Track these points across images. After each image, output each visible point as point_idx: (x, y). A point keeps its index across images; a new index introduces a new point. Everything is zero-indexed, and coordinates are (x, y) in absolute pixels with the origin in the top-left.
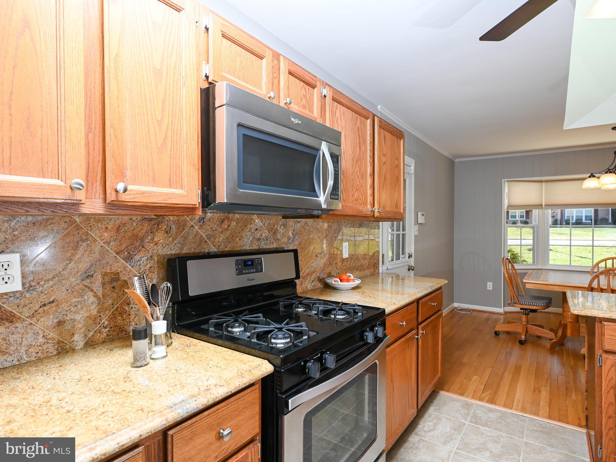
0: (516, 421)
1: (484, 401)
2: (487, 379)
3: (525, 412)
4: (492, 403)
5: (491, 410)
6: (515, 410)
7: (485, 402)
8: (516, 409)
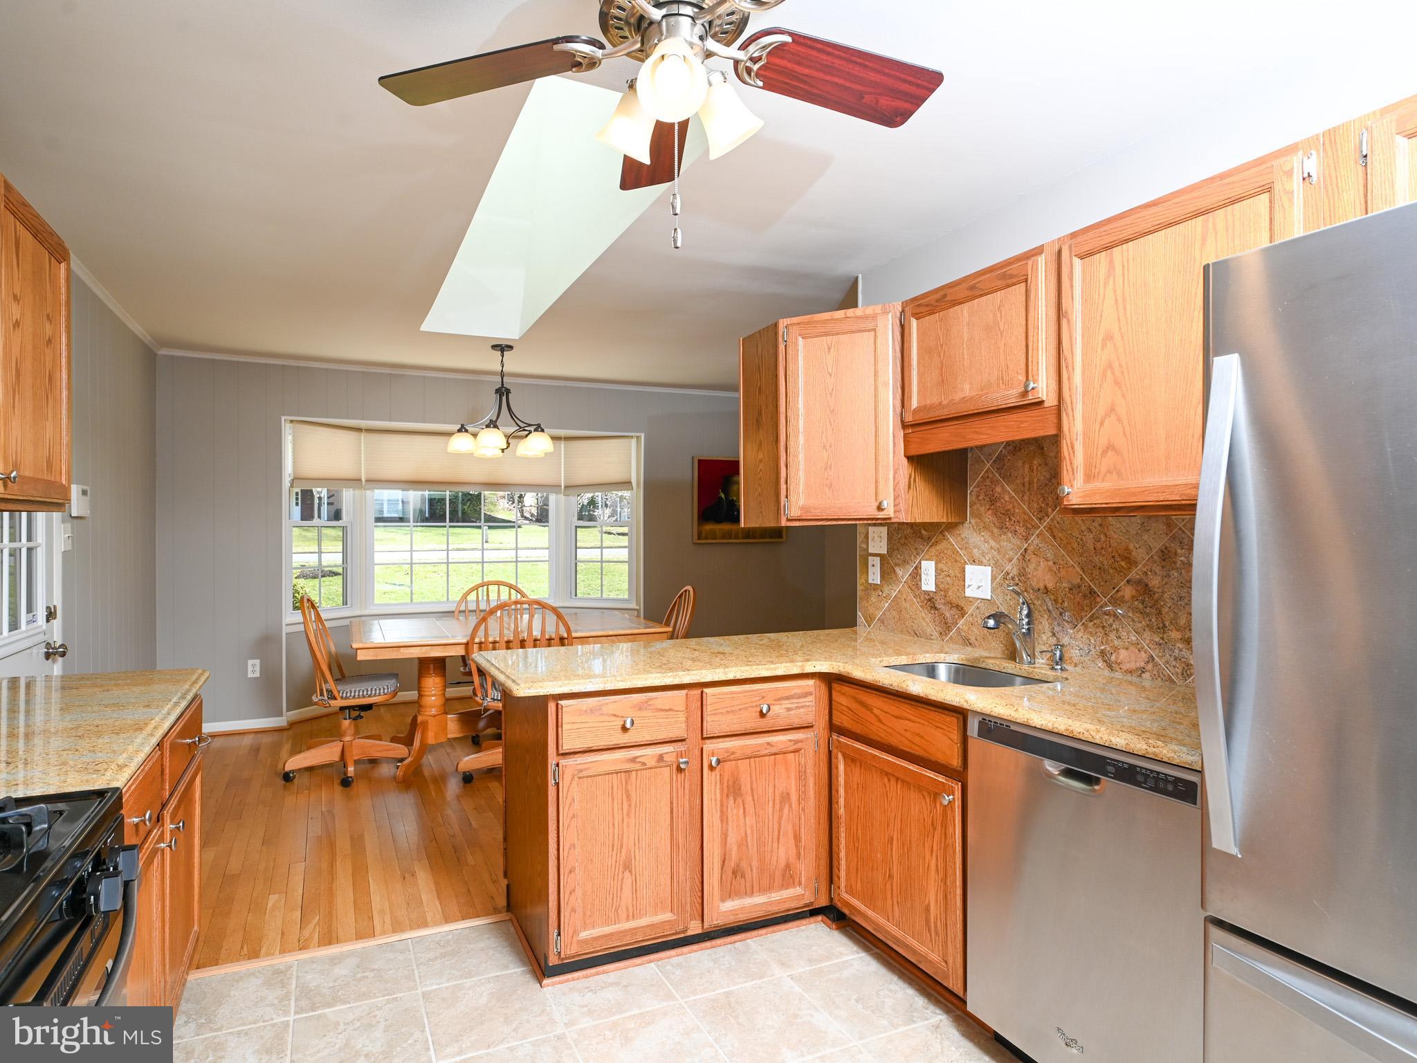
0: (392, 957)
1: (312, 945)
2: (300, 892)
3: (402, 931)
4: (330, 943)
5: (334, 961)
6: (381, 935)
7: (314, 947)
8: (383, 933)
